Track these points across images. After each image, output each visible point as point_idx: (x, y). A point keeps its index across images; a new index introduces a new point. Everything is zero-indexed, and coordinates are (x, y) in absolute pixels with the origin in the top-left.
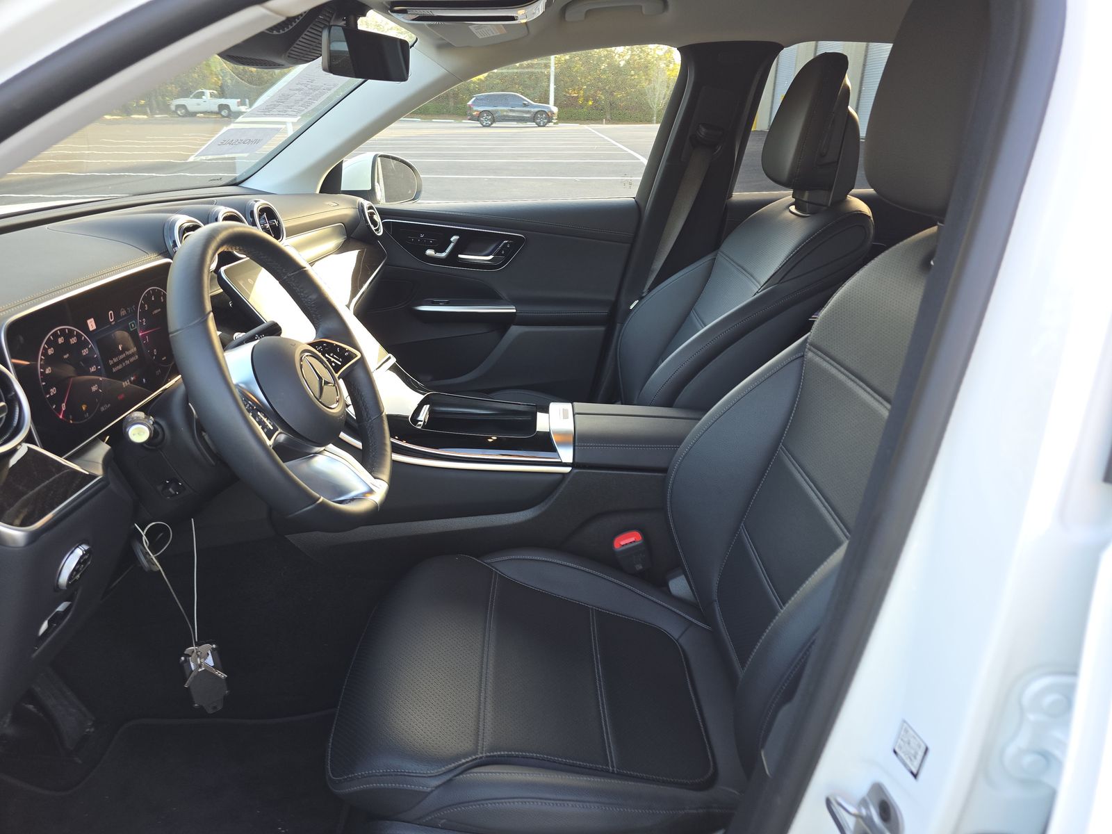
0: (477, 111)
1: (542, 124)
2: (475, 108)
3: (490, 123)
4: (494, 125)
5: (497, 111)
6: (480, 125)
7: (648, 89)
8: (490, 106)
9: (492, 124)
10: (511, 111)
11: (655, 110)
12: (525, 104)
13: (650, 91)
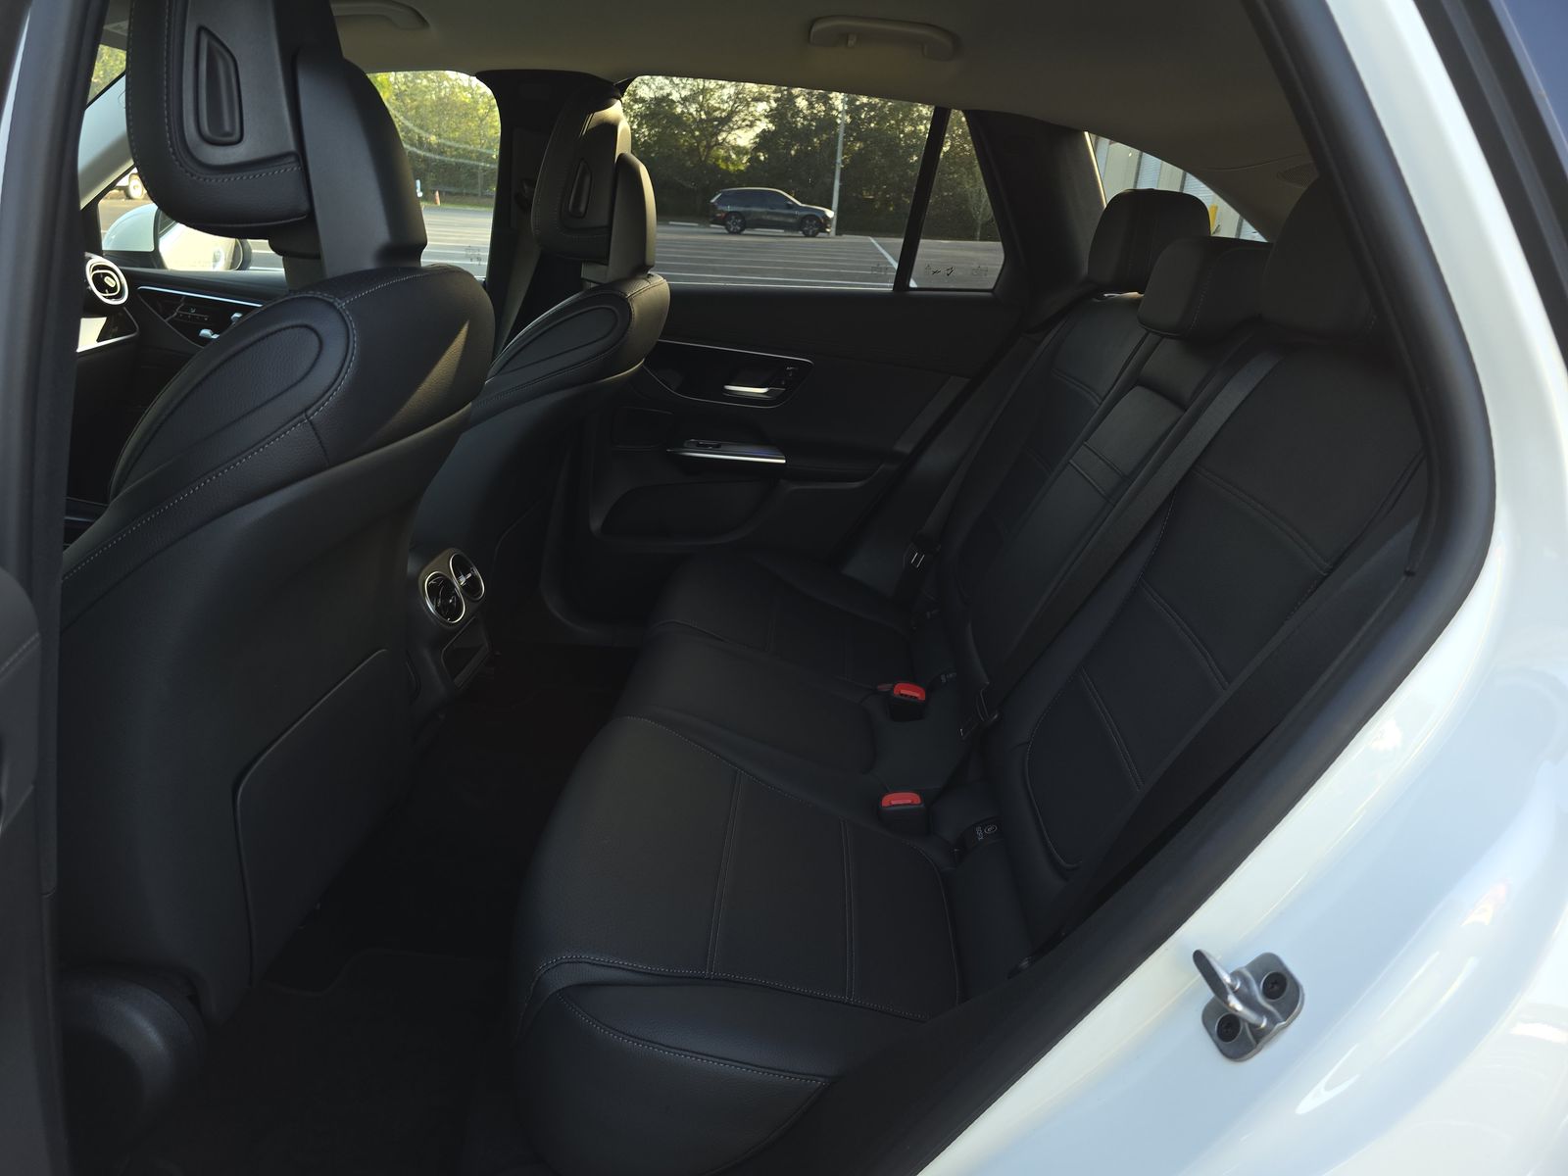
0: (722, 211)
1: (811, 233)
2: (720, 208)
3: (739, 228)
4: (745, 232)
5: (750, 213)
6: (726, 231)
7: (971, 193)
8: (740, 206)
9: (742, 230)
10: (769, 213)
11: (980, 222)
12: (788, 205)
13: (974, 195)
